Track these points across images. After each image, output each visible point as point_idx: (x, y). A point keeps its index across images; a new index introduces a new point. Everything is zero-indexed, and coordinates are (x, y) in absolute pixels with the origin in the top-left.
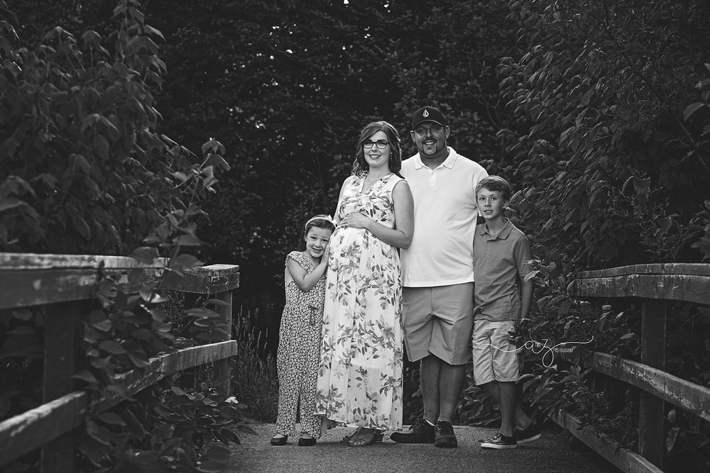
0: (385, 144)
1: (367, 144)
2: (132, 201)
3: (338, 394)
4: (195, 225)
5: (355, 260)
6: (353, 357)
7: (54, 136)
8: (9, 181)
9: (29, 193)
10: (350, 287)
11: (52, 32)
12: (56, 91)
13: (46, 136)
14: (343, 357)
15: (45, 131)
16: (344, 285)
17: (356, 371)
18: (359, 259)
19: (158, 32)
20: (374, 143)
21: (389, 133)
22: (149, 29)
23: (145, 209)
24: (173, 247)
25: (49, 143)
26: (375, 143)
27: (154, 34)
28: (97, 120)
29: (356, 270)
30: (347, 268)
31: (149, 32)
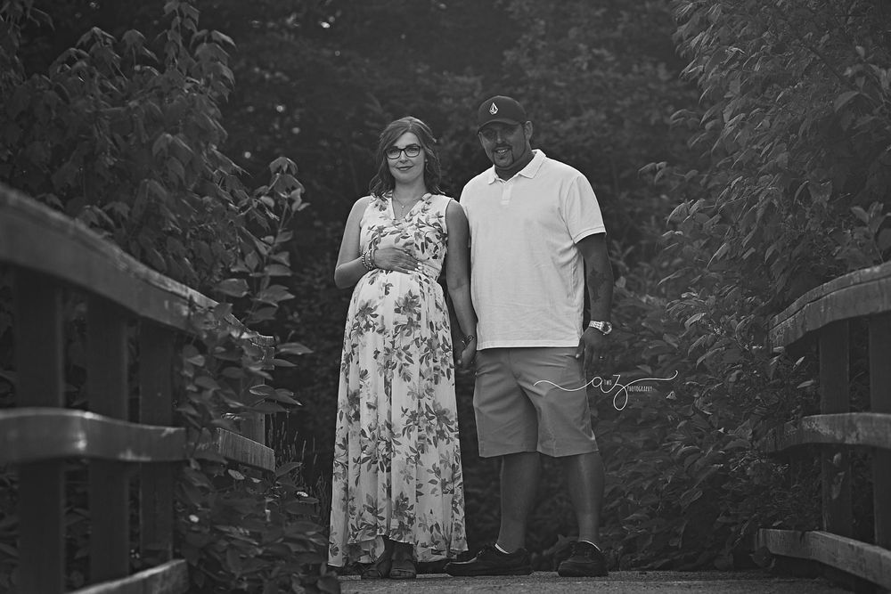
0: (416, 149)
1: (391, 152)
2: (193, 231)
3: (409, 506)
4: (287, 254)
5: (415, 317)
6: (423, 452)
7: (116, 160)
8: (87, 211)
9: (107, 223)
10: (411, 355)
11: (89, 33)
12: (107, 107)
13: (108, 160)
14: (411, 454)
15: (106, 153)
16: (403, 352)
17: (428, 471)
18: (419, 315)
19: (228, 39)
20: (401, 150)
21: (419, 133)
22: (218, 35)
23: (207, 241)
24: (264, 277)
25: (112, 168)
26: (403, 150)
27: (224, 41)
28: (170, 141)
29: (417, 332)
30: (404, 329)
31: (217, 39)
